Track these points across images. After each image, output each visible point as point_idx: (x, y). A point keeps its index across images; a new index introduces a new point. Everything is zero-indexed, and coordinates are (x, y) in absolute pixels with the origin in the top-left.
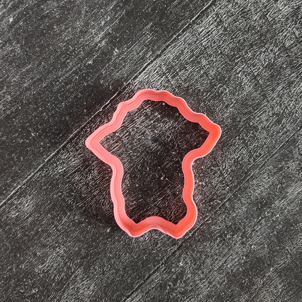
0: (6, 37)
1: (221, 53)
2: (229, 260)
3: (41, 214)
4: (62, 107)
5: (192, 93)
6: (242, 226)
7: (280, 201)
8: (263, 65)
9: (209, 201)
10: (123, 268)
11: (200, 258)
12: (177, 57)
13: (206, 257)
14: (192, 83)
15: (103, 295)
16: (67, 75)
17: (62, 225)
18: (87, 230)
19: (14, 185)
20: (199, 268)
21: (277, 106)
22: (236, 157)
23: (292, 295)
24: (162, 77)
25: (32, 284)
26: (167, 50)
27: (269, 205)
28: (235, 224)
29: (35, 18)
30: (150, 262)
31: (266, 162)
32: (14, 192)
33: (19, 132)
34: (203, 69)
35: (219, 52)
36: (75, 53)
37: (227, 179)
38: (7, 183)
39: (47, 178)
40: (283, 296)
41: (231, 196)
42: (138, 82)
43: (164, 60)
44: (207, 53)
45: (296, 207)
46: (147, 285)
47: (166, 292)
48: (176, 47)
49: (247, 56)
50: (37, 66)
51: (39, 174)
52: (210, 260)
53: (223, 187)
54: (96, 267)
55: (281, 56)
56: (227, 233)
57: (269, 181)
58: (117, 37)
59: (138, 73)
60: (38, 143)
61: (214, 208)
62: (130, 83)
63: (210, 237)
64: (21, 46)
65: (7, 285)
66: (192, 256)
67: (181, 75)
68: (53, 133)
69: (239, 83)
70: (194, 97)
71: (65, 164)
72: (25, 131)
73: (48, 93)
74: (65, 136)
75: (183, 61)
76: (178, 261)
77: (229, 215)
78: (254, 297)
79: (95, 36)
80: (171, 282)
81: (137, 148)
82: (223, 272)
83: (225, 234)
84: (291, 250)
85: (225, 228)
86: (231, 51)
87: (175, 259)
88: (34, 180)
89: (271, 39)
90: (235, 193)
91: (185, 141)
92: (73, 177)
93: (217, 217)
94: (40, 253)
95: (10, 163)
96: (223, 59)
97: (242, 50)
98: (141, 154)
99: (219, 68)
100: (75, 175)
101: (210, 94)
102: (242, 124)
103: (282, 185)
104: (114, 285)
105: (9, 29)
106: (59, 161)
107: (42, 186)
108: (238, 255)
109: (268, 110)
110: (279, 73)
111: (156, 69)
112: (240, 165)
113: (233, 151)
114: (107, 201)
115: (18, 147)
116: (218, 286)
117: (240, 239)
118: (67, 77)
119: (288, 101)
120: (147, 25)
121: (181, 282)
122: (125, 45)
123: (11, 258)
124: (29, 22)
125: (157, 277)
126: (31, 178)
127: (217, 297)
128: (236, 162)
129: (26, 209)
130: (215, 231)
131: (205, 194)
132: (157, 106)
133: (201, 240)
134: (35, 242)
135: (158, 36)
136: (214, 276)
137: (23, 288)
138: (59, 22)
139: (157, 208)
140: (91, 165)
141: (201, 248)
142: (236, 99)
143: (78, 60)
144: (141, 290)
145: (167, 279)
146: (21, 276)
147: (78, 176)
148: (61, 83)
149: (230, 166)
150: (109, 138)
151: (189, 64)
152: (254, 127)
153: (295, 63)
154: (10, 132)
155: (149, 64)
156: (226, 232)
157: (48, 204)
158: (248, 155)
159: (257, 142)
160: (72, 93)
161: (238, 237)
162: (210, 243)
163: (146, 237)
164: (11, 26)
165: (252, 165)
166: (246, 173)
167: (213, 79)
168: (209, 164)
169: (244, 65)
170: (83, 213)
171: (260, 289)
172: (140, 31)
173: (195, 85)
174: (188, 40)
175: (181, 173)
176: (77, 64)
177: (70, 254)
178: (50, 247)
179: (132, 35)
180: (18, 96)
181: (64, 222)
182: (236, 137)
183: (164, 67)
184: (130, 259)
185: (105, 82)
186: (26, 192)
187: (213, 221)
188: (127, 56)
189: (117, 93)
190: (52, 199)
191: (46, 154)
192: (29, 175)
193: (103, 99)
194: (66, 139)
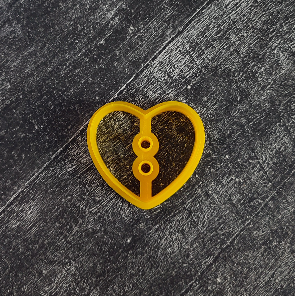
0: (5, 17)
1: (253, 27)
2: (277, 274)
3: (47, 223)
4: (71, 94)
5: (221, 74)
6: (289, 230)
9: (249, 200)
10: (148, 288)
11: (241, 272)
12: (202, 33)
13: (249, 270)
14: (221, 63)
16: (75, 58)
17: (72, 236)
18: (103, 241)
19: (15, 189)
20: (241, 284)
22: (277, 147)
24: (185, 56)
26: (190, 26)
28: (281, 228)
30: (180, 279)
32: (14, 196)
33: (20, 125)
34: (233, 46)
35: (251, 26)
36: (84, 33)
37: (269, 173)
38: (6, 186)
39: (54, 179)
41: (274, 194)
42: (158, 62)
43: (187, 37)
44: (236, 27)
48: (200, 22)
49: (283, 30)
50: (41, 48)
51: (43, 174)
52: (254, 274)
53: (265, 183)
54: (115, 287)
56: (272, 240)
58: (132, 13)
59: (157, 52)
60: (43, 136)
61: (255, 209)
62: (148, 65)
63: (253, 245)
64: (23, 27)
66: (232, 269)
67: (207, 53)
68: (60, 125)
69: (275, 60)
70: (224, 78)
71: (75, 162)
72: (28, 123)
73: (54, 79)
74: (74, 129)
75: (209, 37)
76: (215, 277)
77: (274, 217)
79: (106, 12)
82: (271, 289)
83: (270, 241)
85: (270, 233)
86: (264, 24)
87: (211, 274)
88: (38, 182)
90: (279, 189)
91: (217, 129)
92: (85, 177)
93: (259, 220)
94: (46, 272)
95: (10, 162)
96: (255, 34)
97: (277, 22)
98: (165, 147)
99: (251, 44)
100: (87, 174)
101: (243, 75)
102: (282, 107)
105: (9, 8)
106: (67, 158)
107: (48, 189)
108: (288, 267)
111: (178, 47)
112: (283, 156)
113: (274, 140)
114: (126, 205)
115: (20, 142)
117: (289, 247)
118: (75, 60)
122: (141, 21)
123: (11, 279)
126: (34, 180)
129: (28, 217)
130: (258, 237)
131: (243, 193)
132: (181, 90)
133: (241, 249)
134: (40, 258)
135: (179, 10)
139: (186, 212)
141: (241, 259)
142: (273, 79)
143: (88, 40)
147: (91, 175)
148: (68, 67)
149: (271, 158)
150: (126, 129)
151: (216, 40)
154: (10, 125)
155: (170, 42)
156: (271, 238)
157: (56, 211)
158: (292, 144)
160: (81, 78)
161: (286, 244)
162: (253, 253)
163: (175, 247)
164: (10, 5)
167: (246, 57)
168: (246, 157)
169: (280, 40)
170: (98, 220)
172: (158, 6)
173: (224, 64)
174: (213, 14)
175: (213, 168)
176: (87, 45)
177: (83, 272)
178: (58, 263)
179: (149, 11)
180: (19, 83)
181: (75, 232)
182: (276, 124)
183: (187, 45)
184: (156, 276)
185: (120, 64)
186: (28, 196)
187: (254, 225)
188: (144, 34)
189: (134, 76)
190: (60, 205)
191: (52, 150)
192: (32, 176)
193: (118, 83)
194: (76, 132)
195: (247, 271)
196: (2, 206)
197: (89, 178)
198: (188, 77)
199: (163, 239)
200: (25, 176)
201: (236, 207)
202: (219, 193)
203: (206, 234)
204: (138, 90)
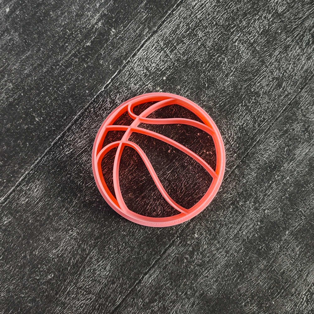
0: (4, 27)
1: (216, 24)
2: (244, 227)
3: (51, 198)
4: (64, 90)
5: (191, 65)
6: (253, 192)
7: (289, 163)
8: (258, 32)
10: (138, 245)
11: (214, 228)
12: (174, 32)
13: (220, 226)
14: (191, 56)
15: (120, 275)
16: (66, 58)
17: (73, 207)
18: (98, 210)
19: (22, 171)
20: (214, 237)
21: (276, 70)
22: (240, 124)
23: (310, 256)
24: (160, 52)
25: (47, 269)
26: (163, 26)
27: (278, 169)
28: (246, 190)
29: (31, 6)
30: (164, 236)
31: (271, 126)
32: (22, 178)
33: (23, 118)
34: (200, 41)
36: (73, 37)
37: (234, 146)
38: (15, 170)
39: (55, 162)
40: (302, 259)
41: (240, 163)
42: (137, 59)
43: (161, 35)
44: (202, 25)
45: (305, 168)
46: (164, 260)
47: (184, 266)
48: (171, 22)
49: (242, 25)
50: (36, 52)
51: (46, 158)
52: (225, 229)
53: (231, 154)
54: (111, 246)
55: (275, 22)
56: (239, 200)
57: (275, 145)
58: (112, 18)
59: (136, 50)
60: (43, 127)
62: (129, 61)
63: (223, 206)
64: (20, 34)
65: (22, 273)
66: (206, 226)
67: (179, 48)
68: (57, 116)
69: (237, 51)
70: (194, 69)
71: (71, 146)
72: (29, 116)
73: (49, 78)
74: (69, 119)
75: (179, 35)
76: (193, 233)
77: (240, 182)
78: (272, 262)
79: (91, 18)
80: (188, 255)
82: (239, 240)
83: (237, 201)
84: (305, 212)
85: (237, 195)
86: (226, 21)
87: (189, 231)
88: (41, 164)
89: (263, 7)
90: (243, 159)
92: (81, 158)
93: (227, 185)
94: (53, 238)
95: (16, 149)
96: (219, 30)
97: (236, 19)
99: (215, 38)
100: (82, 156)
101: (209, 65)
102: (243, 91)
103: (289, 147)
104: (131, 264)
105: (7, 19)
106: (65, 144)
107: (50, 170)
108: (253, 221)
109: (268, 75)
110: (275, 39)
111: (154, 45)
112: (246, 131)
113: (237, 118)
115: (24, 133)
116: (236, 254)
117: (253, 205)
118: (66, 61)
119: (287, 65)
120: (141, 3)
121: (198, 254)
122: (121, 24)
123: (24, 246)
124: (26, 10)
125: (173, 251)
126: (38, 163)
127: (236, 265)
129: (35, 194)
130: (227, 199)
132: (158, 81)
134: (47, 227)
135: (153, 13)
136: (230, 244)
137: (39, 274)
138: (55, 7)
139: (167, 182)
141: (214, 218)
142: (235, 67)
143: (76, 43)
145: (183, 252)
146: (36, 262)
147: (86, 157)
148: (61, 67)
149: (235, 133)
151: (185, 37)
152: (256, 93)
153: (289, 28)
154: (14, 119)
155: (146, 41)
157: (57, 188)
158: (253, 121)
159: (260, 107)
160: (73, 75)
161: (250, 203)
162: (223, 212)
163: (158, 211)
164: (8, 16)
165: (258, 130)
166: (252, 139)
167: (211, 50)
169: (240, 34)
170: (93, 193)
171: (278, 254)
172: (135, 10)
173: (193, 57)
174: (183, 14)
176: (75, 47)
177: (84, 236)
178: (62, 231)
179: (127, 15)
180: (19, 83)
181: (75, 204)
182: (238, 104)
183: (161, 42)
184: (144, 235)
185: (105, 62)
186: (34, 177)
187: (223, 189)
188: (124, 35)
189: (117, 71)
190: (61, 182)
191: (51, 138)
192: (36, 160)
193: (104, 78)
194: (71, 121)
195: (219, 227)
196: (12, 187)
197: (84, 159)
198: (163, 70)
199: (148, 205)
201: (208, 176)
202: (193, 164)
203: (184, 199)
204: (121, 83)
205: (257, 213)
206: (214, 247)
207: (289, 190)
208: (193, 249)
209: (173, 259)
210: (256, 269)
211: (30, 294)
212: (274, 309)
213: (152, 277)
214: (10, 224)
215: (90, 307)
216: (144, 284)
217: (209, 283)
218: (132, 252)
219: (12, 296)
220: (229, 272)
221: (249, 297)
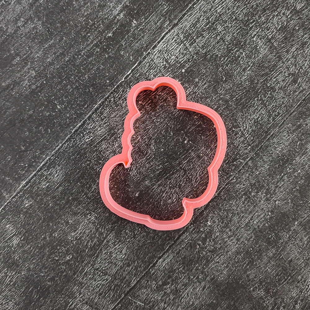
0: (27, 15)
1: (236, 18)
2: (255, 217)
3: (71, 183)
4: (86, 79)
5: (210, 59)
6: (265, 183)
7: (301, 157)
8: (276, 28)
9: (232, 161)
10: (153, 231)
11: (227, 217)
12: (194, 25)
13: (233, 215)
14: (210, 49)
15: (136, 258)
16: (88, 48)
17: (92, 192)
18: (116, 196)
19: (43, 157)
20: (227, 226)
21: (292, 66)
22: (255, 118)
24: (180, 45)
25: (66, 251)
26: (184, 19)
27: (290, 162)
28: (259, 182)
31: (285, 121)
32: (43, 163)
33: (45, 106)
34: (220, 35)
35: (234, 18)
36: (95, 27)
37: (248, 139)
38: (36, 155)
39: (75, 148)
40: (309, 248)
41: (253, 155)
42: (157, 51)
43: (181, 28)
44: (222, 19)
46: (177, 245)
47: (196, 251)
48: (192, 15)
49: (261, 21)
50: (59, 41)
51: (66, 144)
52: (237, 218)
53: (245, 147)
54: (127, 231)
55: (293, 19)
56: (251, 191)
57: (289, 139)
58: (134, 9)
59: (156, 42)
60: (64, 115)
61: (238, 167)
62: (149, 53)
63: (236, 196)
64: (43, 23)
65: (42, 254)
66: (219, 215)
67: (198, 42)
68: (78, 105)
69: (254, 46)
70: (212, 63)
71: (91, 134)
72: (51, 104)
73: (71, 67)
74: (90, 107)
75: (199, 29)
76: (206, 221)
77: (253, 173)
78: (281, 250)
79: (113, 9)
80: (200, 241)
81: (160, 114)
82: (250, 229)
83: (249, 192)
85: (249, 186)
86: (245, 16)
87: (203, 219)
88: (62, 151)
89: (282, 3)
90: (257, 151)
92: (100, 146)
93: (241, 176)
94: (72, 221)
95: (38, 136)
96: (238, 25)
97: (255, 15)
98: (164, 120)
99: (234, 33)
100: (102, 144)
101: (228, 59)
102: (259, 85)
103: (301, 141)
104: (146, 248)
105: (30, 8)
106: (85, 131)
107: (71, 156)
108: (264, 211)
109: (284, 71)
110: (292, 35)
111: (174, 37)
112: (260, 124)
113: (252, 112)
114: (134, 167)
115: (45, 120)
116: (246, 242)
117: (265, 196)
118: (88, 51)
119: (303, 61)
121: (210, 240)
122: (142, 16)
123: (44, 228)
125: (186, 238)
126: (59, 149)
127: (246, 253)
128: (256, 122)
129: (56, 179)
130: (240, 189)
131: (228, 155)
132: (177, 73)
133: (227, 199)
134: (67, 210)
135: (174, 6)
136: (241, 233)
137: (58, 255)
139: (182, 171)
140: (117, 133)
141: (227, 207)
142: (252, 62)
143: (98, 33)
144: (172, 250)
145: (196, 238)
146: (55, 244)
147: (105, 144)
148: (83, 56)
149: (250, 126)
151: (205, 31)
152: (272, 88)
153: (307, 25)
154: (36, 106)
155: (167, 33)
157: (77, 173)
158: (268, 115)
159: (275, 102)
160: (94, 65)
161: (262, 194)
162: (236, 201)
163: (174, 199)
164: (31, 5)
165: (272, 124)
166: (266, 132)
167: (230, 44)
168: (230, 126)
169: (258, 29)
171: (286, 243)
172: (156, 2)
173: (212, 51)
174: (203, 8)
175: (203, 136)
176: (97, 37)
177: (101, 220)
178: (81, 215)
179: (149, 7)
180: (42, 71)
181: (94, 190)
182: (254, 99)
183: (181, 35)
185: (125, 53)
186: (55, 162)
187: (237, 179)
188: (146, 27)
189: (138, 62)
190: (81, 168)
191: (72, 125)
192: (57, 147)
193: (124, 69)
194: (91, 110)
195: (232, 216)
196: (33, 171)
197: (104, 146)
198: (182, 62)
199: (164, 192)
200: (51, 147)
202: (208, 155)
203: (198, 188)
204: (141, 74)
205: (268, 203)
206: (226, 235)
207: (299, 182)
208: (206, 236)
209: (186, 245)
210: (265, 256)
211: (49, 274)
212: (280, 294)
213: (166, 261)
214: (31, 207)
215: (106, 288)
216: (158, 268)
217: (220, 268)
218: (147, 237)
219: (32, 275)
220: (240, 259)
221: (257, 283)
